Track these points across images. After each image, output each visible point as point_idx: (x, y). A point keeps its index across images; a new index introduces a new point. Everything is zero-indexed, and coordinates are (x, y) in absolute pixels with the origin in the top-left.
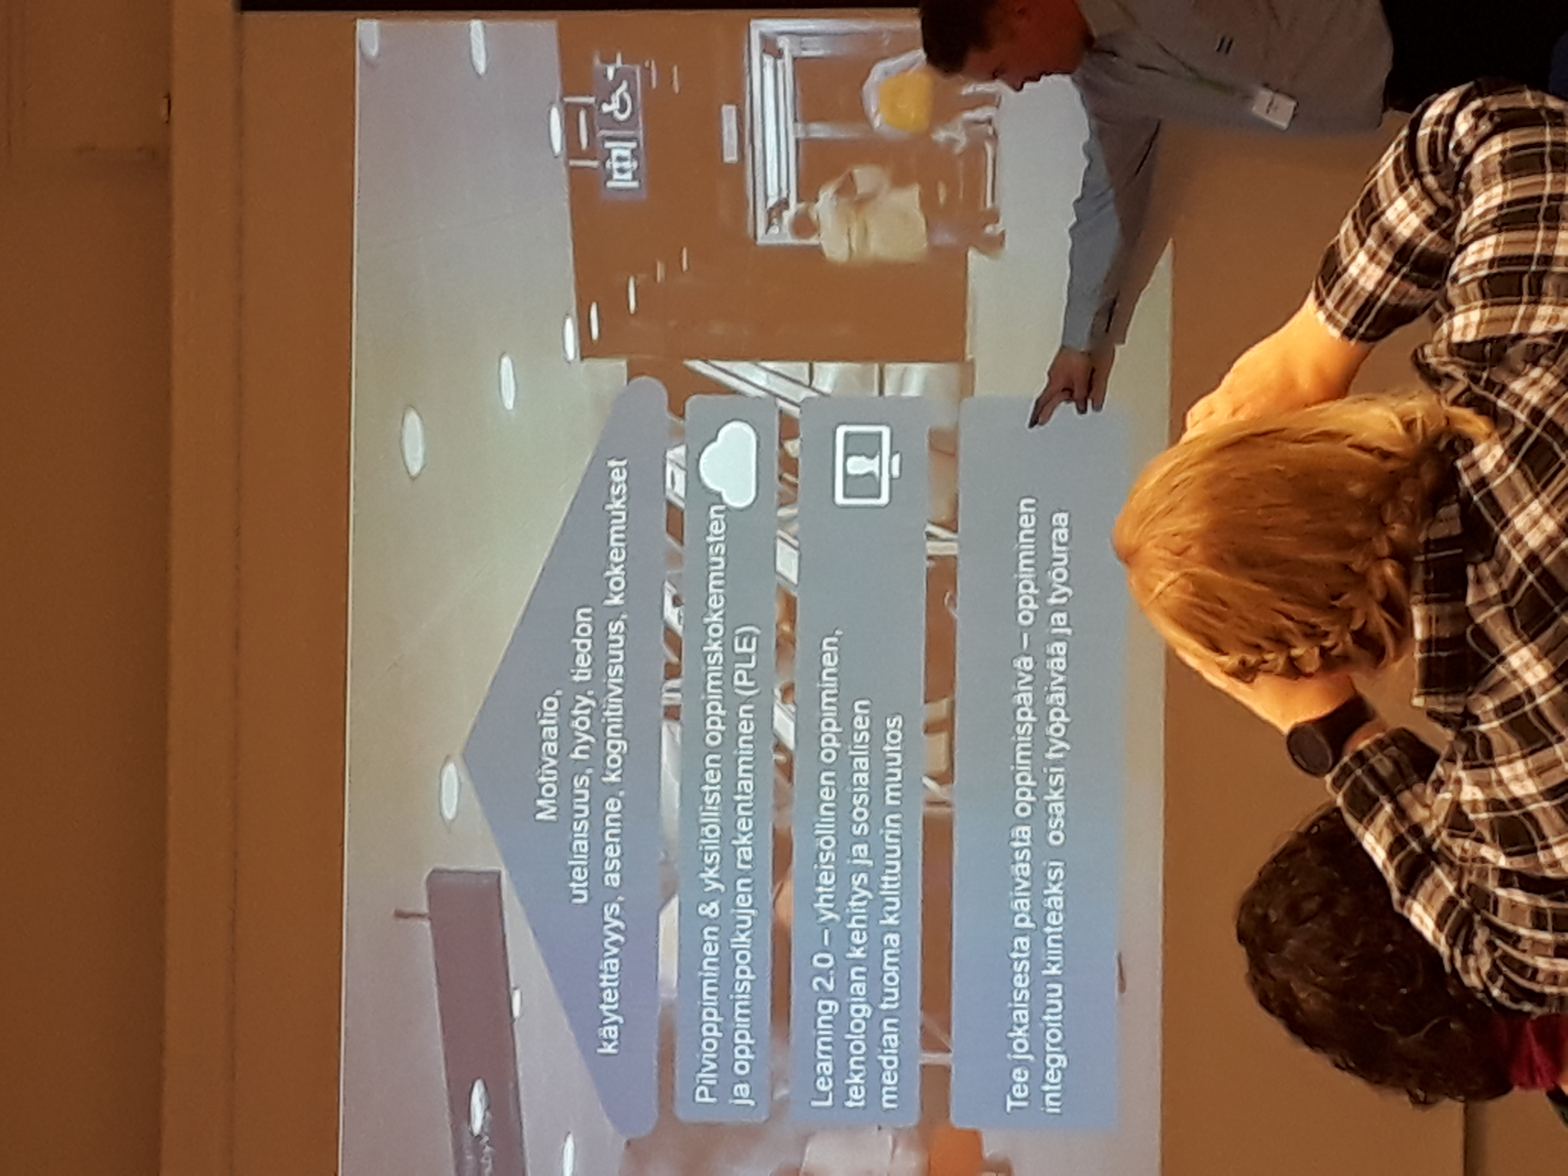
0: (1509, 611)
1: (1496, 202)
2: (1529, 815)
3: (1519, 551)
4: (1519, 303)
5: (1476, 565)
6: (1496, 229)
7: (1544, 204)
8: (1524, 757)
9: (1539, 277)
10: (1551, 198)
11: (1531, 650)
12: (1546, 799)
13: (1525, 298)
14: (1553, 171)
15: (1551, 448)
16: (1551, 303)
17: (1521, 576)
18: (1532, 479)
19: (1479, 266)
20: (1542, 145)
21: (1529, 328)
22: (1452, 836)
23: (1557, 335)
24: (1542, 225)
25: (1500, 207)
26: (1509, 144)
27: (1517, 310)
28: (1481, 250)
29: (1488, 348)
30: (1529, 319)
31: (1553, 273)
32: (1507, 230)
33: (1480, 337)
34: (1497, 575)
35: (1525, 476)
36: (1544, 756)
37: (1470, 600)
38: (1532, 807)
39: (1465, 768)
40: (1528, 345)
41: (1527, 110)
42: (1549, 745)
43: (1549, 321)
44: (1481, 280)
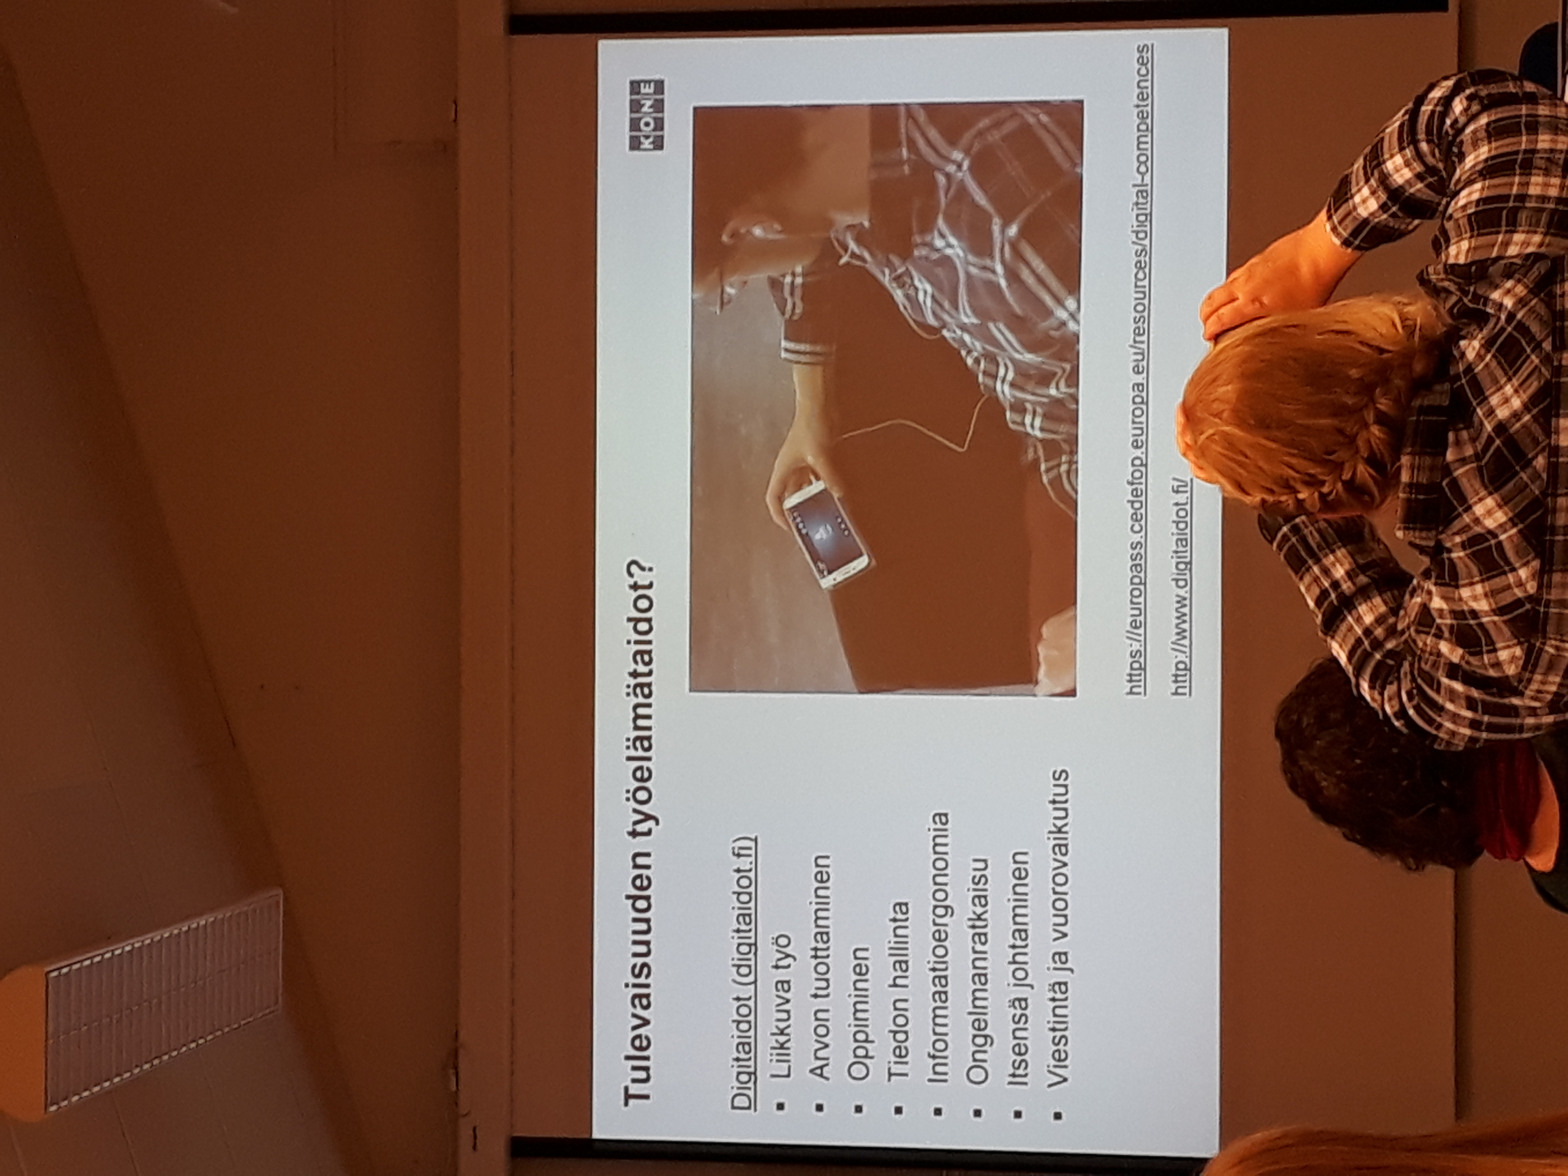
0: (1480, 469)
1: (1483, 157)
2: (1481, 625)
3: (1489, 422)
4: (1498, 233)
5: (1457, 431)
6: (1481, 178)
7: (1520, 156)
8: (1482, 581)
9: (1514, 212)
10: (1526, 151)
11: (1494, 498)
12: (1496, 615)
13: (1504, 229)
14: (1528, 134)
15: (1521, 344)
16: (1523, 232)
17: (1490, 440)
18: (1507, 368)
19: (1469, 206)
20: (1520, 116)
21: (1506, 251)
22: (1418, 632)
23: (1528, 256)
24: (1518, 172)
25: (1486, 160)
26: (1493, 118)
27: (1498, 238)
28: (1470, 194)
29: (1473, 268)
30: (1506, 244)
31: (1526, 208)
32: (1491, 178)
33: (1469, 260)
34: (1473, 440)
35: (1499, 363)
36: (1498, 582)
37: (1450, 456)
38: (1485, 620)
39: (1436, 584)
40: (1505, 264)
41: (1511, 93)
42: (1504, 573)
43: (1522, 245)
44: (1469, 216)
